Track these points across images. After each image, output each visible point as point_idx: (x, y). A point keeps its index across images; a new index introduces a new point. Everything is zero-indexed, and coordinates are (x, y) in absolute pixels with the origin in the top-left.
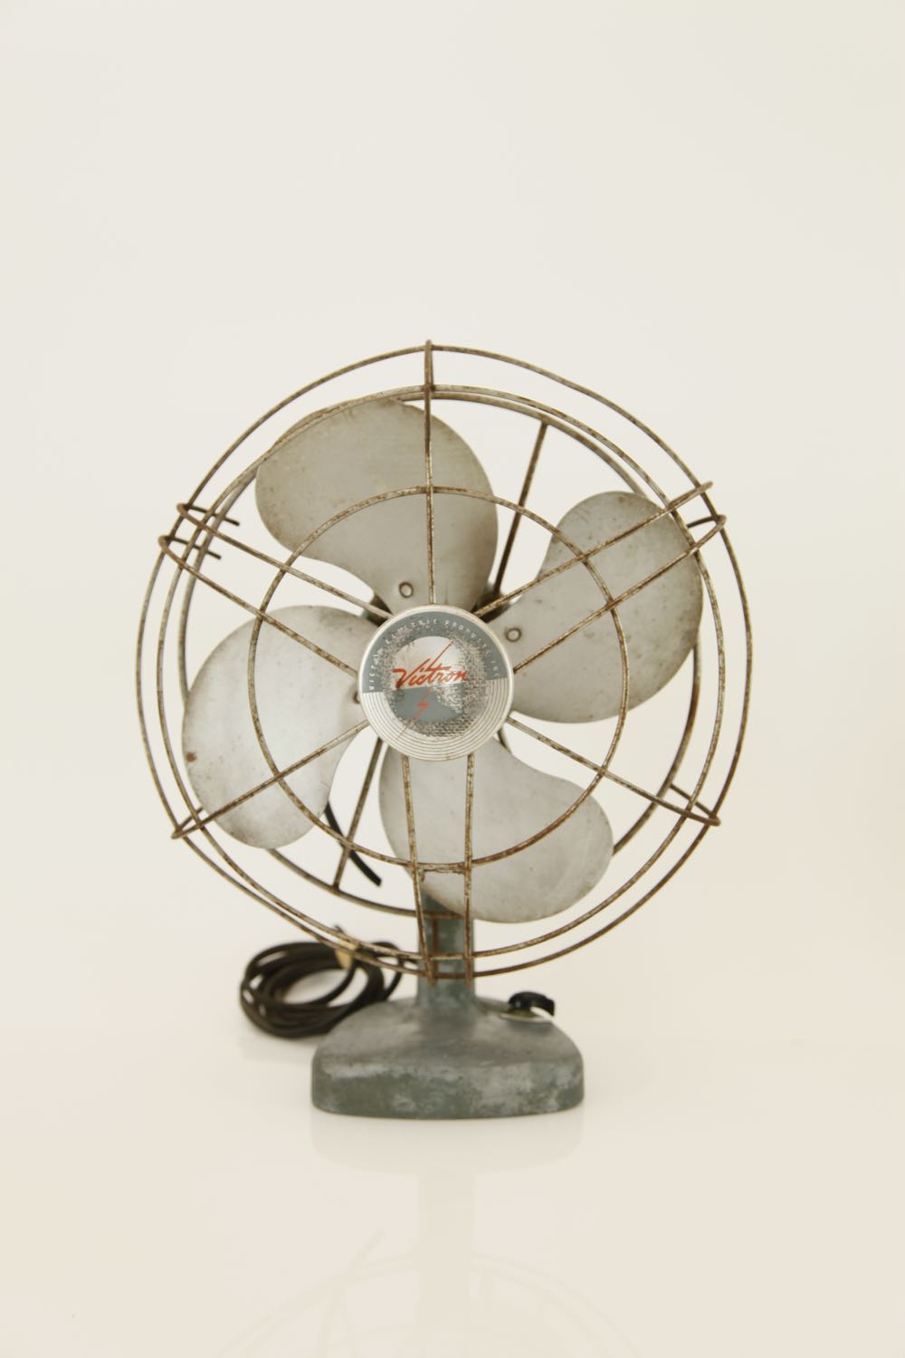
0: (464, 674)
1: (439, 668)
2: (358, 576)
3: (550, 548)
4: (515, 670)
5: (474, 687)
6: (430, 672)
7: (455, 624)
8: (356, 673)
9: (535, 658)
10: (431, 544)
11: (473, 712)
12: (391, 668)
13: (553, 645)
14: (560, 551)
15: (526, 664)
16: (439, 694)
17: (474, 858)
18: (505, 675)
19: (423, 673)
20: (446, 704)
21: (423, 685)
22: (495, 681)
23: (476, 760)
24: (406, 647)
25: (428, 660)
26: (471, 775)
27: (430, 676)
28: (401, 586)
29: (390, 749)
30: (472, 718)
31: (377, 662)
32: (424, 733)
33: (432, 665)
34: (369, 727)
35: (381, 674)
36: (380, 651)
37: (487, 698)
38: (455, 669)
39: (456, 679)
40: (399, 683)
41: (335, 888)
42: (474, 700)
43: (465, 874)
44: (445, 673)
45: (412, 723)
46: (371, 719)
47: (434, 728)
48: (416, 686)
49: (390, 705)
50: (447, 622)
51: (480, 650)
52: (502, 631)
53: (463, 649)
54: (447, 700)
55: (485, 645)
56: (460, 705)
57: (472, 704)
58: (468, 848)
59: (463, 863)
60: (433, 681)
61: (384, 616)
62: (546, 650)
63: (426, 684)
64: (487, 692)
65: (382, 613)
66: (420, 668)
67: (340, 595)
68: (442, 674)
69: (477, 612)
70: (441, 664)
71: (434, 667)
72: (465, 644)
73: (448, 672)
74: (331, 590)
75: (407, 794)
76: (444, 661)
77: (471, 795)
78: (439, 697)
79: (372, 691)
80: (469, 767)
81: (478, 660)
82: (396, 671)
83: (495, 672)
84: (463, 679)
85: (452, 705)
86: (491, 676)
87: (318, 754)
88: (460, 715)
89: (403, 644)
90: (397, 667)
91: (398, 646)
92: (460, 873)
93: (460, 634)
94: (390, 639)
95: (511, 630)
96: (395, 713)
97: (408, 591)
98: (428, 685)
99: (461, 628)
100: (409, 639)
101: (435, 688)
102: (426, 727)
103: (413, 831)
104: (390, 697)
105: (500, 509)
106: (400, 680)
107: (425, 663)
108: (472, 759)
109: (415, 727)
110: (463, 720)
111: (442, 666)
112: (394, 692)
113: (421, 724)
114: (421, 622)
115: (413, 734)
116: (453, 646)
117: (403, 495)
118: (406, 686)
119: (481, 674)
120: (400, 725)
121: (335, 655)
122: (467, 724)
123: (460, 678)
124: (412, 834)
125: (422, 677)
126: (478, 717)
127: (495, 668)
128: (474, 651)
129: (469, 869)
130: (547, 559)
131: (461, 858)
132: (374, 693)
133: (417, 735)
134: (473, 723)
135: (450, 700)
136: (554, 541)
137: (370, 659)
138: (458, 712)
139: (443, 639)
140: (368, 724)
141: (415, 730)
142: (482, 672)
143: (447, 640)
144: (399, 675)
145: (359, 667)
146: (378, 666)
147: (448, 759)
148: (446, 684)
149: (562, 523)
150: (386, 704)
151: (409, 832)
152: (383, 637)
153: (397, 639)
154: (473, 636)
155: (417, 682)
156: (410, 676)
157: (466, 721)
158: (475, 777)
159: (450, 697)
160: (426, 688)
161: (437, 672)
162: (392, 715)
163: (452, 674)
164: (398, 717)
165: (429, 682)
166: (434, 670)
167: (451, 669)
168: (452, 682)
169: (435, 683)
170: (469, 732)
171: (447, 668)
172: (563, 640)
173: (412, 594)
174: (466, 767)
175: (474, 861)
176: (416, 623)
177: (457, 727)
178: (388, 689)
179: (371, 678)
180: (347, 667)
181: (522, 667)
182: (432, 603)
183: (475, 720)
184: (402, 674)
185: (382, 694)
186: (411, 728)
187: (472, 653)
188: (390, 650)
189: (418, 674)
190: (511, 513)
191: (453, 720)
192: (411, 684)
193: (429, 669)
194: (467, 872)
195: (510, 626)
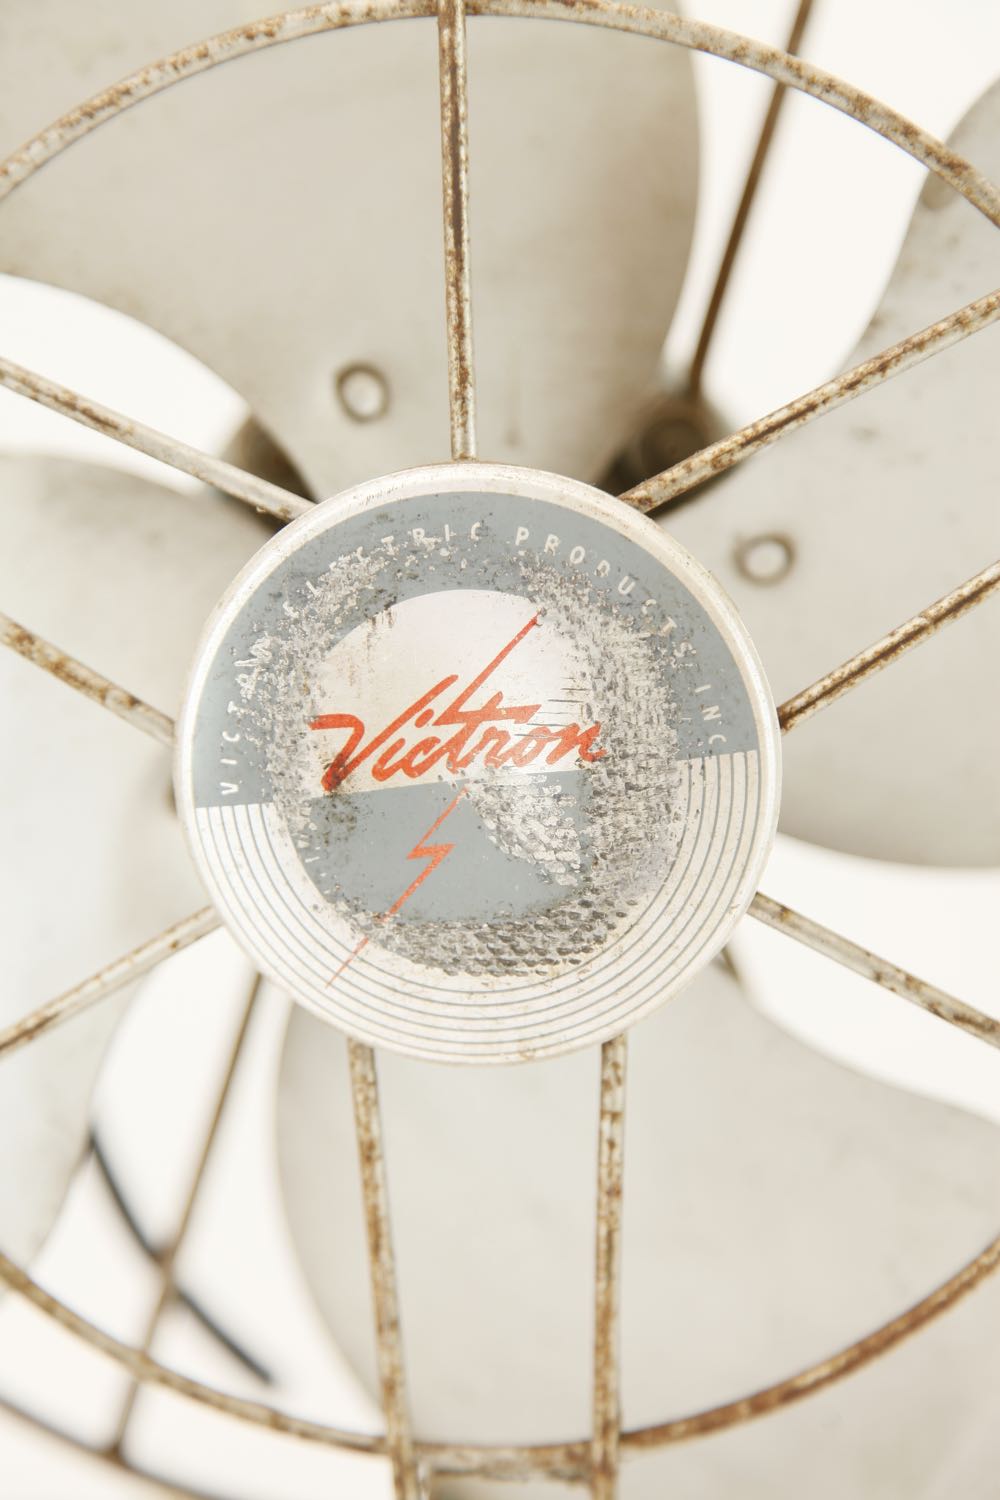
0: (590, 735)
1: (490, 711)
2: (176, 340)
3: (912, 230)
4: (785, 719)
5: (629, 787)
6: (454, 729)
7: (552, 542)
8: (171, 725)
9: (863, 668)
10: (457, 222)
11: (622, 883)
12: (305, 712)
13: (937, 620)
14: (954, 241)
15: (827, 693)
16: (490, 812)
17: (630, 1423)
18: (748, 740)
19: (429, 731)
20: (517, 850)
21: (429, 777)
22: (711, 762)
23: (631, 1057)
24: (363, 629)
25: (451, 680)
26: (615, 1116)
27: (457, 742)
28: (344, 377)
29: (296, 1012)
30: (620, 904)
31: (248, 688)
32: (432, 962)
33: (461, 700)
34: (221, 933)
35: (266, 734)
36: (262, 647)
37: (676, 827)
38: (557, 716)
39: (553, 758)
40: (337, 772)
41: (114, 1454)
42: (627, 837)
43: (593, 1486)
44: (514, 729)
45: (388, 924)
46: (225, 903)
47: (474, 942)
48: (400, 779)
49: (303, 853)
50: (522, 534)
51: (650, 641)
52: (723, 547)
53: (583, 641)
54: (521, 832)
55: (671, 624)
56: (573, 856)
57: (621, 851)
58: (603, 1390)
59: (586, 1444)
60: (467, 761)
61: (275, 508)
62: (909, 638)
63: (440, 770)
64: (679, 804)
65: (272, 496)
66: (419, 711)
67: (103, 424)
68: (504, 736)
69: (639, 492)
70: (499, 697)
71: (472, 705)
72: (594, 621)
73: (526, 729)
74: (69, 405)
75: (370, 1185)
76: (513, 684)
77: (615, 1192)
78: (491, 825)
79: (232, 800)
80: (606, 1085)
81: (641, 682)
82: (322, 723)
83: (708, 729)
84: (585, 754)
85: (541, 854)
86: (693, 744)
87: (27, 1034)
88: (571, 892)
89: (351, 620)
90: (327, 708)
91: (329, 624)
92: (574, 1479)
93: (574, 580)
94: (301, 599)
95: (757, 542)
96: (317, 882)
97: (365, 393)
98: (450, 778)
99: (577, 555)
100: (378, 600)
101: (476, 790)
102: (442, 938)
103: (394, 1325)
104: (300, 822)
105: (712, 70)
106: (341, 758)
107: (437, 690)
108: (618, 1054)
109: (398, 940)
110: (585, 913)
111: (504, 704)
112: (314, 803)
113: (423, 929)
114: (419, 535)
115: (387, 963)
116: (546, 629)
117: (344, 21)
118: (362, 780)
119: (656, 736)
120: (342, 929)
121: (87, 658)
122: (600, 928)
123: (574, 753)
124: (390, 1336)
125: (426, 745)
126: (643, 901)
127: (712, 713)
128: (627, 646)
129: (607, 1470)
130: (903, 270)
131: (575, 1423)
132: (240, 809)
133: (405, 966)
134: (622, 924)
135: (533, 836)
136: (930, 199)
137: (224, 673)
138: (564, 880)
139: (509, 598)
140: (218, 923)
141: (400, 950)
142: (662, 727)
143: (520, 602)
144: (339, 738)
145: (181, 705)
146: (252, 703)
147: (528, 1056)
148: (518, 776)
149: (961, 130)
150: (288, 853)
151: (380, 1329)
152: (273, 593)
153: (327, 599)
154: (625, 587)
155: (405, 765)
156: (379, 741)
157: (596, 915)
158: (631, 1119)
159: (534, 825)
160: (441, 785)
161: (485, 726)
162: (310, 893)
163: (542, 733)
164: (332, 899)
165: (454, 765)
166: (474, 720)
167: (538, 718)
168: (539, 764)
169: (476, 769)
170: (607, 958)
171: (523, 713)
172: (974, 597)
173: (385, 409)
174: (596, 1086)
175: (630, 1438)
176: (400, 536)
177: (562, 937)
178: (293, 792)
179: (226, 750)
180: (134, 702)
181: (811, 703)
182: (464, 458)
183: (633, 913)
184: (348, 732)
185: (270, 811)
186: (384, 944)
187: (619, 653)
188: (298, 644)
189: (411, 734)
190: (755, 87)
191: (547, 913)
192: (380, 774)
193: (450, 717)
194: (601, 1483)
195: (754, 526)
